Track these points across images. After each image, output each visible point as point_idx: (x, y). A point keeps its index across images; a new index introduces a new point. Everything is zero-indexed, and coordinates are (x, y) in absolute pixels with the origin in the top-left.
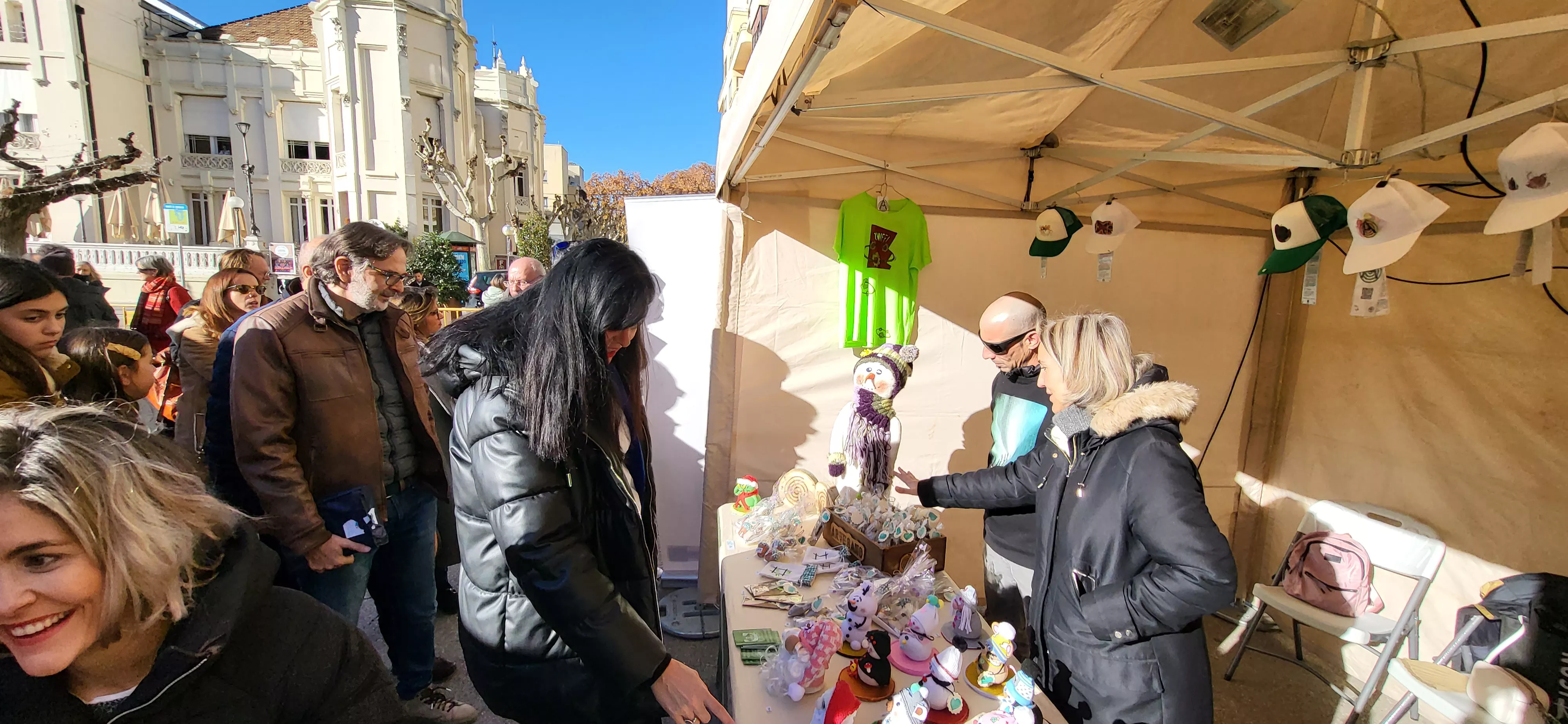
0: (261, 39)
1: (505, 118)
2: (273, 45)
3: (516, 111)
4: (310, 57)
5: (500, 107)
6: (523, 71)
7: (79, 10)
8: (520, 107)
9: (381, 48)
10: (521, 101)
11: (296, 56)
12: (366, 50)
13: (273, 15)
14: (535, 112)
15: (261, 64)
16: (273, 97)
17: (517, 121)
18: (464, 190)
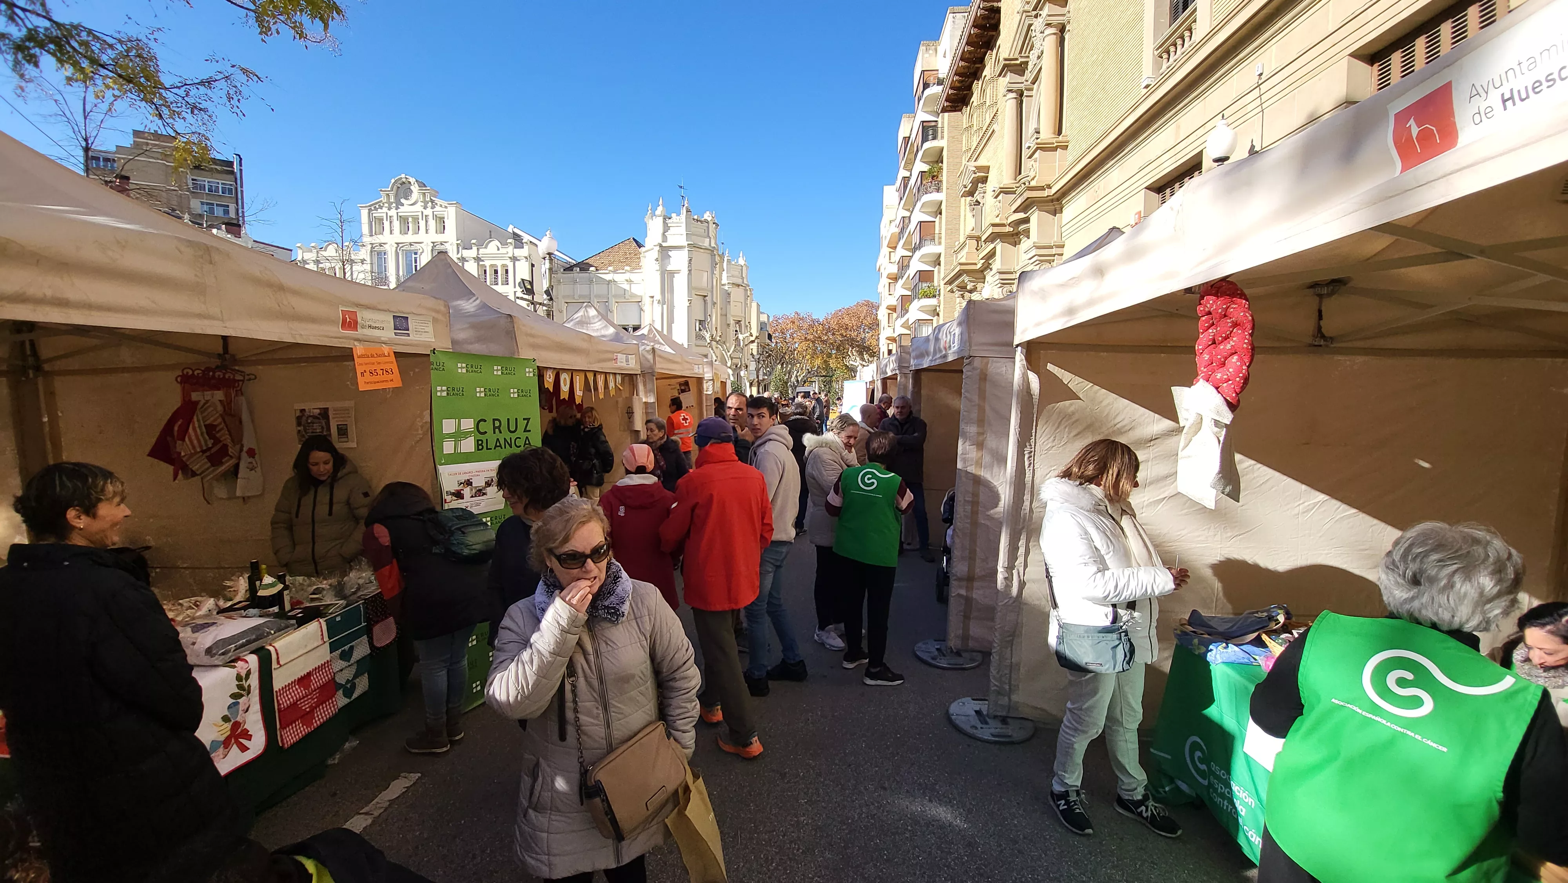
0: (610, 268)
1: (729, 294)
2: (615, 272)
3: (736, 289)
4: (633, 277)
5: (726, 288)
6: (741, 261)
7: (533, 265)
8: (739, 286)
9: (678, 272)
10: (739, 281)
11: (627, 276)
12: (672, 274)
13: (610, 250)
14: (748, 288)
15: (609, 282)
16: (614, 301)
17: (737, 295)
18: (729, 354)
